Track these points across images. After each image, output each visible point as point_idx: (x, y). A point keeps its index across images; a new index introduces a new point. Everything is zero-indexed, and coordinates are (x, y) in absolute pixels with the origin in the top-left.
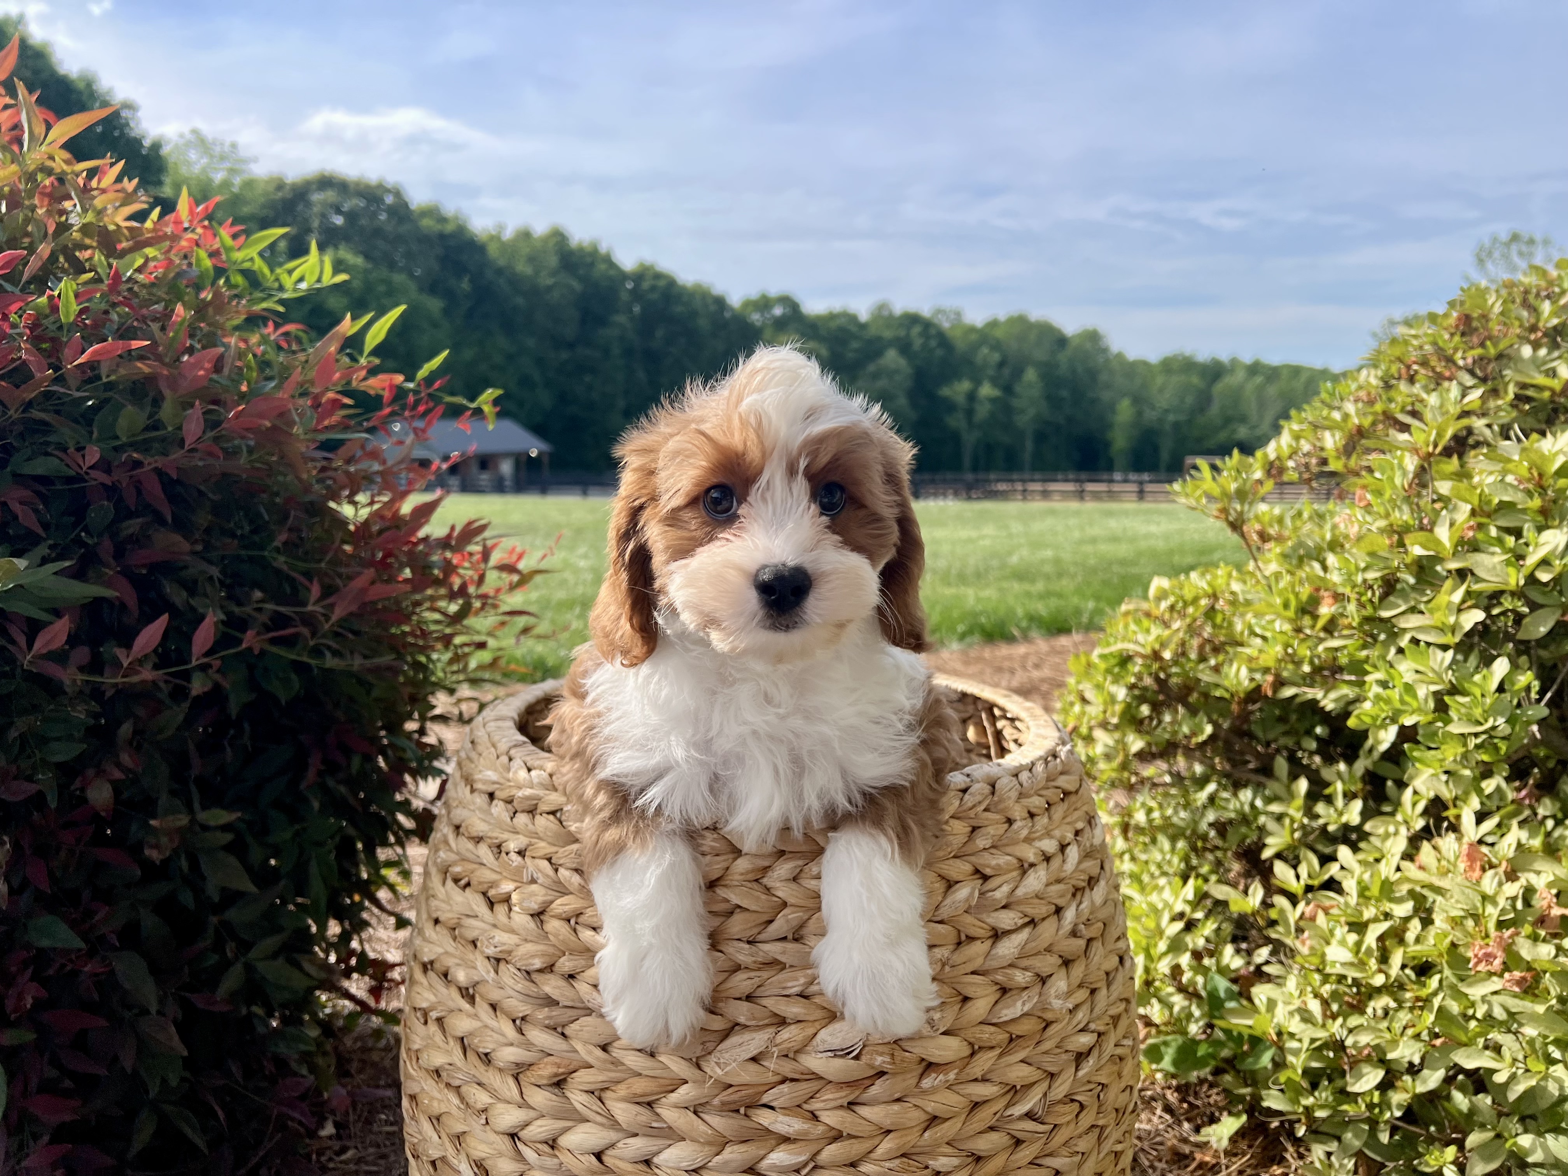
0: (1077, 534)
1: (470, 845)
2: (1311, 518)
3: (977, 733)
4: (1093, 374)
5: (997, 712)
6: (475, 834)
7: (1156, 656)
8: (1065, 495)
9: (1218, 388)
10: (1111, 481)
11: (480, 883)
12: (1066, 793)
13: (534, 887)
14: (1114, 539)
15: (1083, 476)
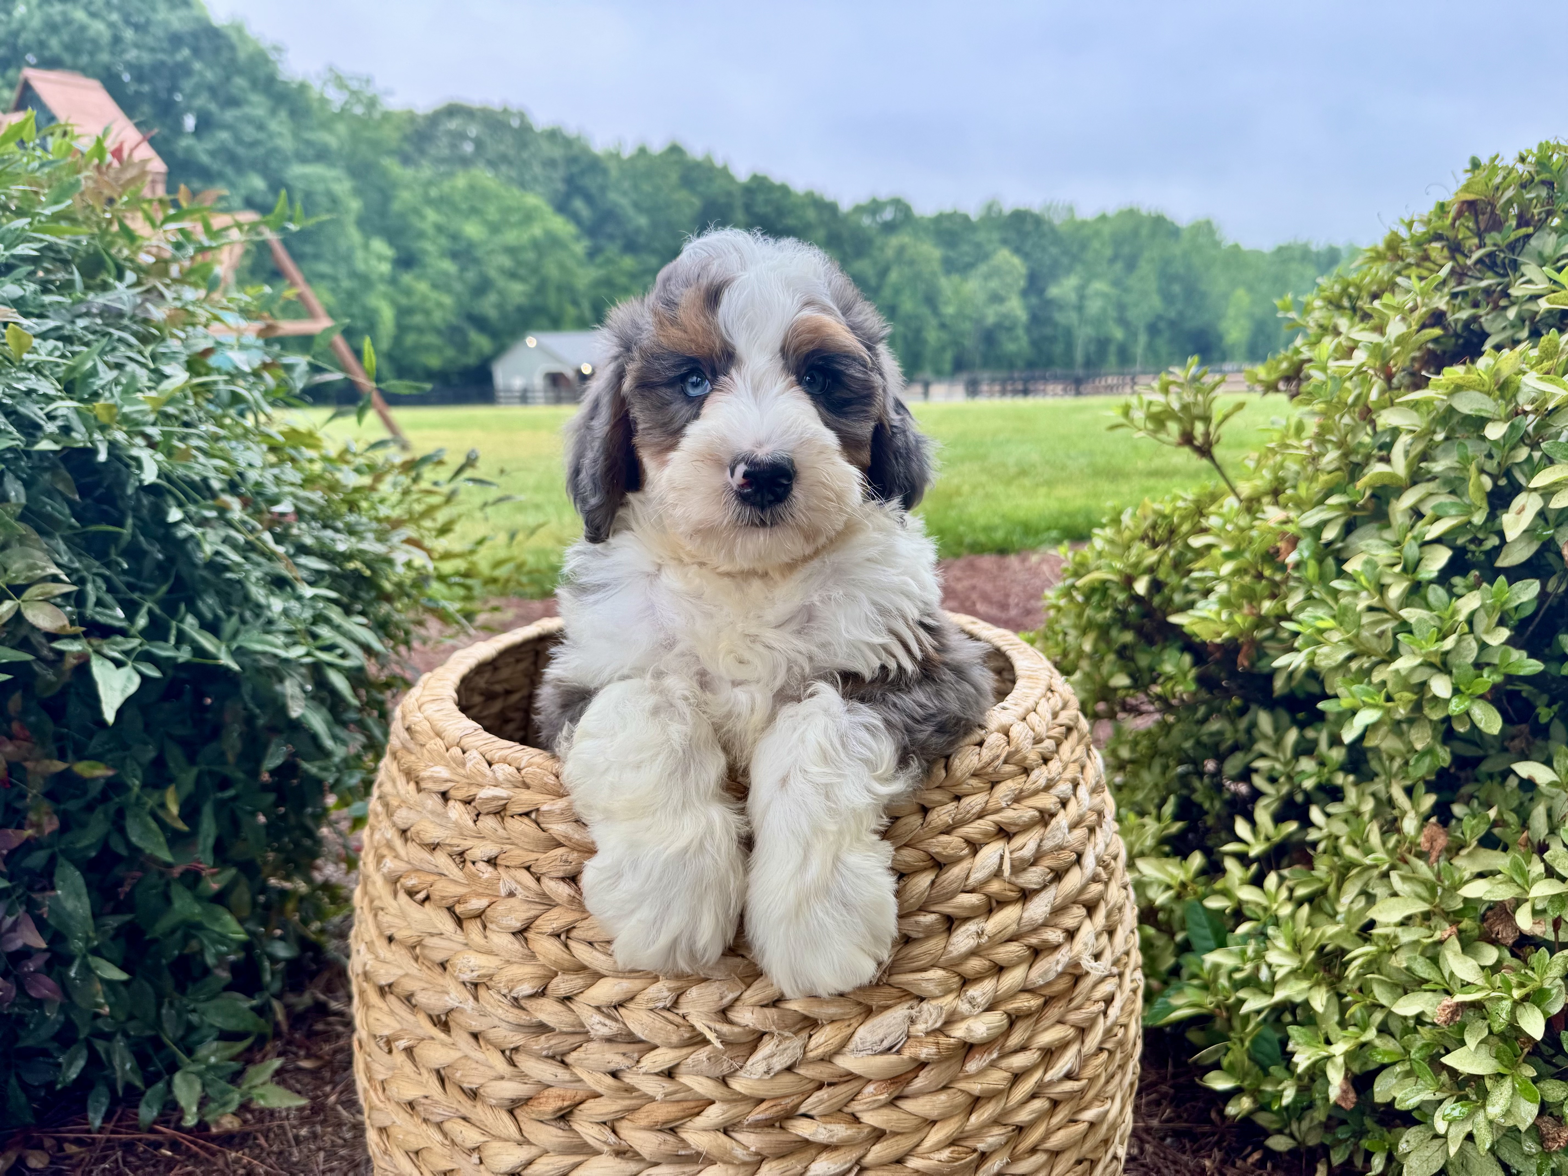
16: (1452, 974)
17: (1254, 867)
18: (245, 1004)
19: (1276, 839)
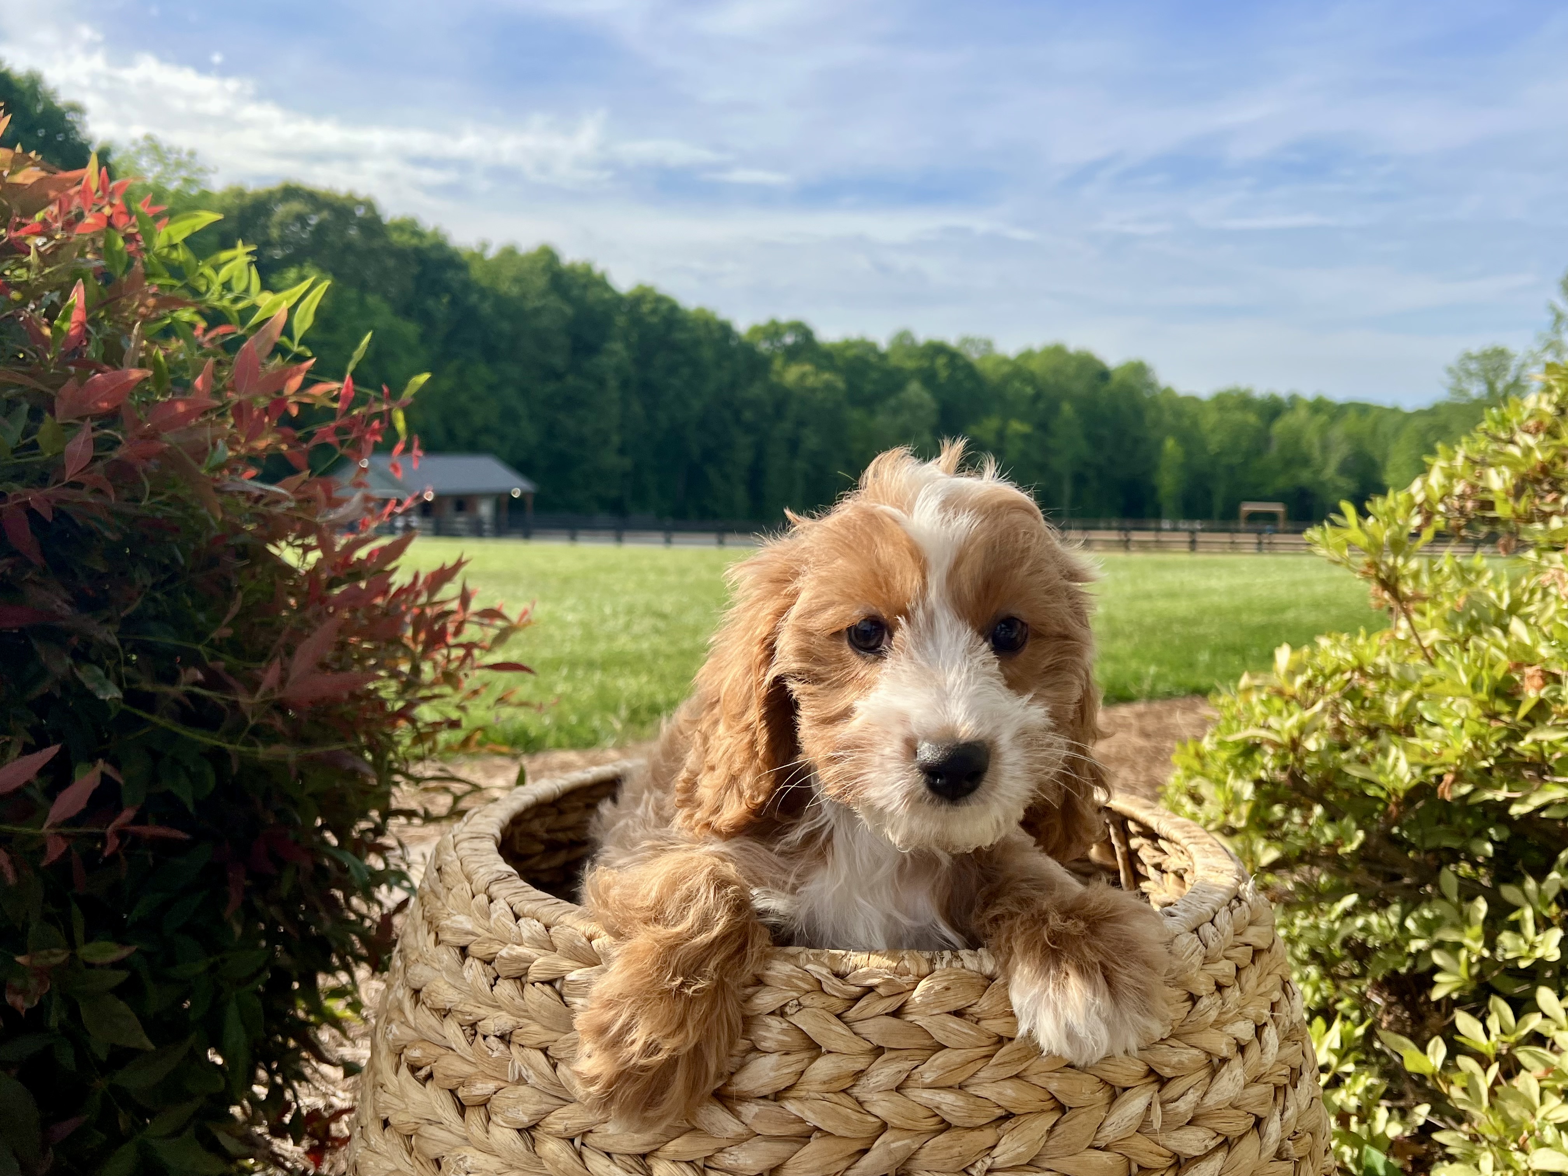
0: (1128, 589)
1: (433, 1021)
2: (1453, 572)
3: (1101, 853)
4: (1138, 411)
5: (1132, 827)
6: (440, 1005)
7: (1295, 744)
8: (1108, 545)
9: (1278, 427)
10: (1159, 530)
11: (447, 1076)
12: (1257, 952)
13: (523, 1090)
14: (1171, 595)
15: (1128, 524)
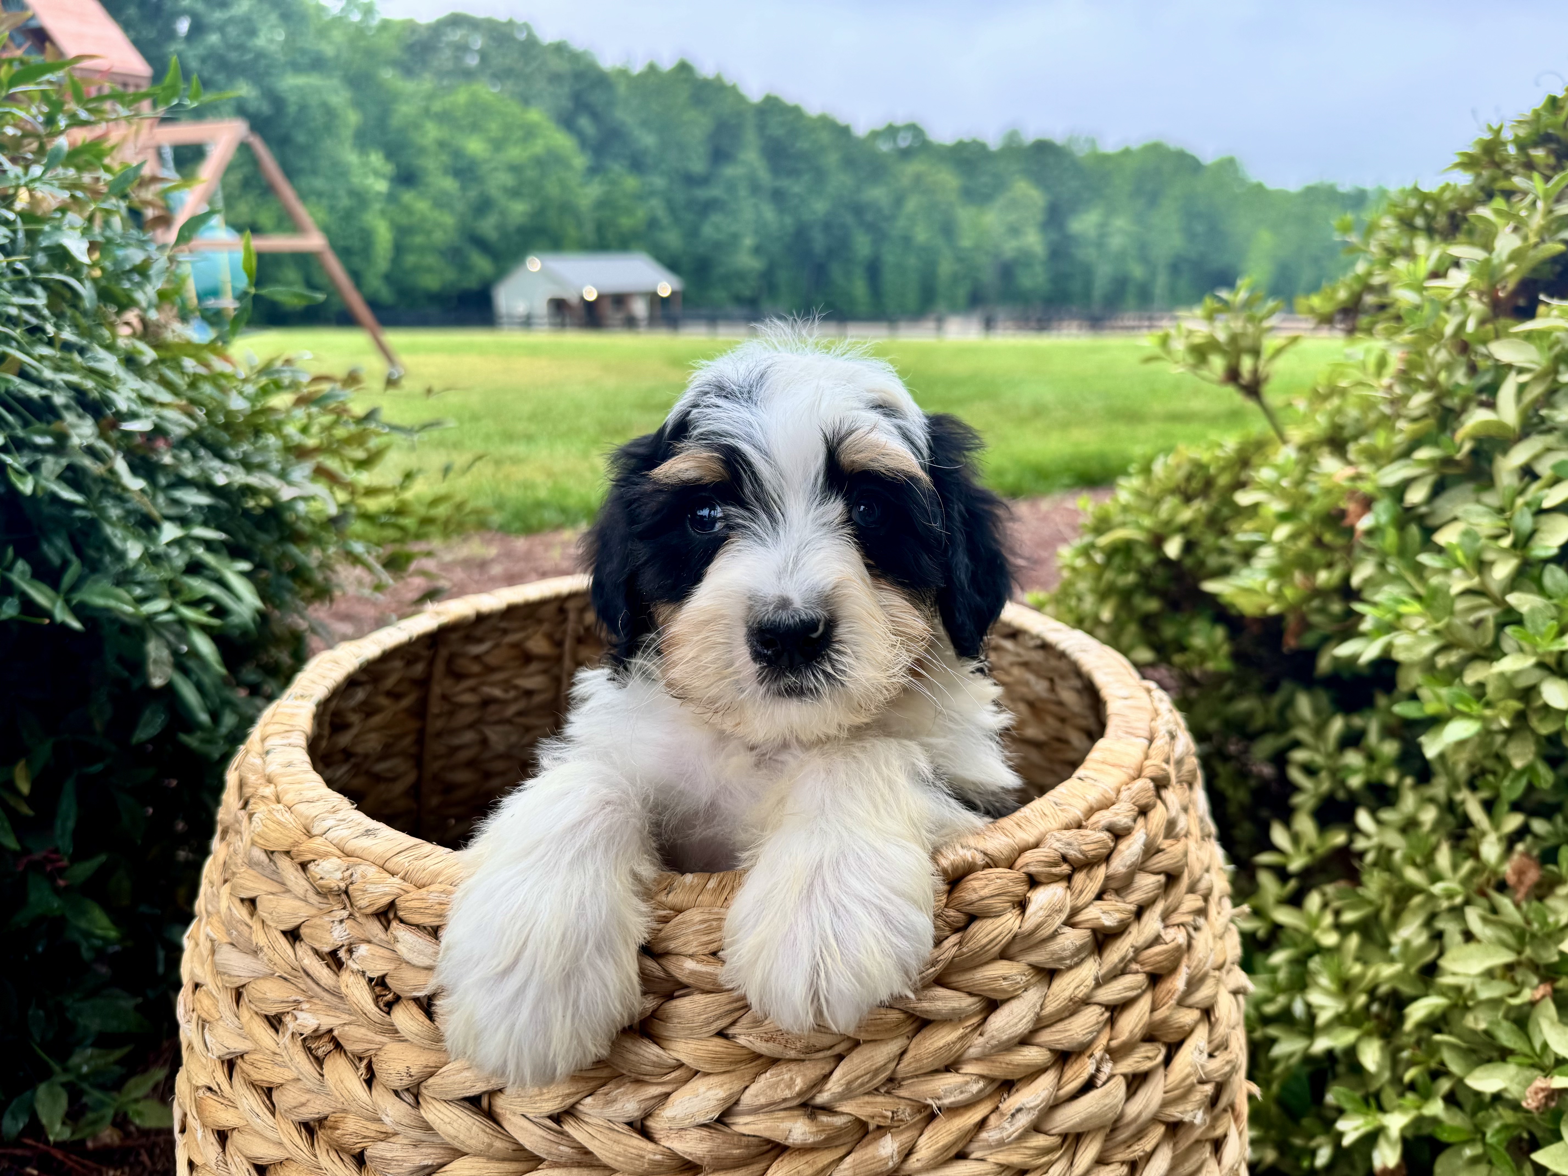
16: (1545, 1046)
17: (1292, 884)
18: (128, 1003)
19: (1321, 851)
